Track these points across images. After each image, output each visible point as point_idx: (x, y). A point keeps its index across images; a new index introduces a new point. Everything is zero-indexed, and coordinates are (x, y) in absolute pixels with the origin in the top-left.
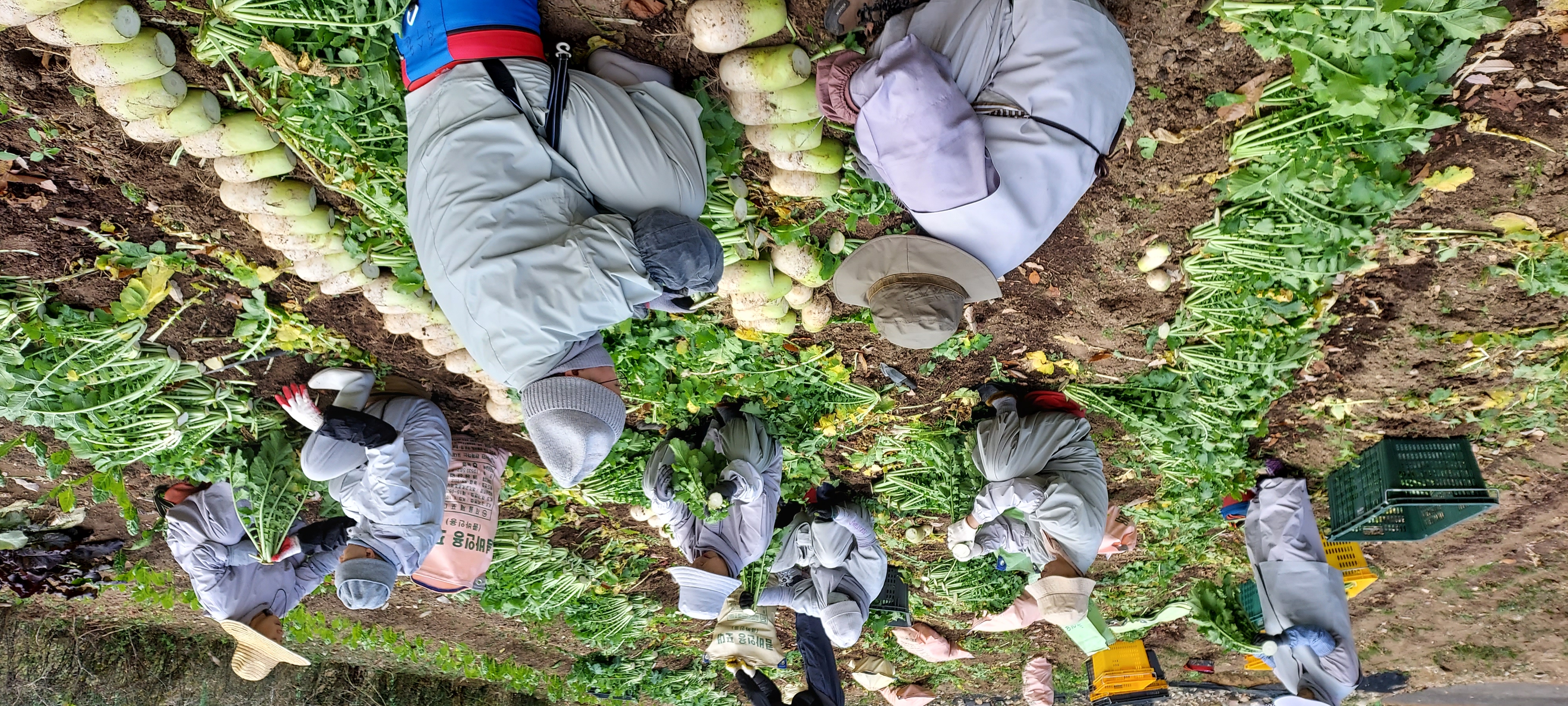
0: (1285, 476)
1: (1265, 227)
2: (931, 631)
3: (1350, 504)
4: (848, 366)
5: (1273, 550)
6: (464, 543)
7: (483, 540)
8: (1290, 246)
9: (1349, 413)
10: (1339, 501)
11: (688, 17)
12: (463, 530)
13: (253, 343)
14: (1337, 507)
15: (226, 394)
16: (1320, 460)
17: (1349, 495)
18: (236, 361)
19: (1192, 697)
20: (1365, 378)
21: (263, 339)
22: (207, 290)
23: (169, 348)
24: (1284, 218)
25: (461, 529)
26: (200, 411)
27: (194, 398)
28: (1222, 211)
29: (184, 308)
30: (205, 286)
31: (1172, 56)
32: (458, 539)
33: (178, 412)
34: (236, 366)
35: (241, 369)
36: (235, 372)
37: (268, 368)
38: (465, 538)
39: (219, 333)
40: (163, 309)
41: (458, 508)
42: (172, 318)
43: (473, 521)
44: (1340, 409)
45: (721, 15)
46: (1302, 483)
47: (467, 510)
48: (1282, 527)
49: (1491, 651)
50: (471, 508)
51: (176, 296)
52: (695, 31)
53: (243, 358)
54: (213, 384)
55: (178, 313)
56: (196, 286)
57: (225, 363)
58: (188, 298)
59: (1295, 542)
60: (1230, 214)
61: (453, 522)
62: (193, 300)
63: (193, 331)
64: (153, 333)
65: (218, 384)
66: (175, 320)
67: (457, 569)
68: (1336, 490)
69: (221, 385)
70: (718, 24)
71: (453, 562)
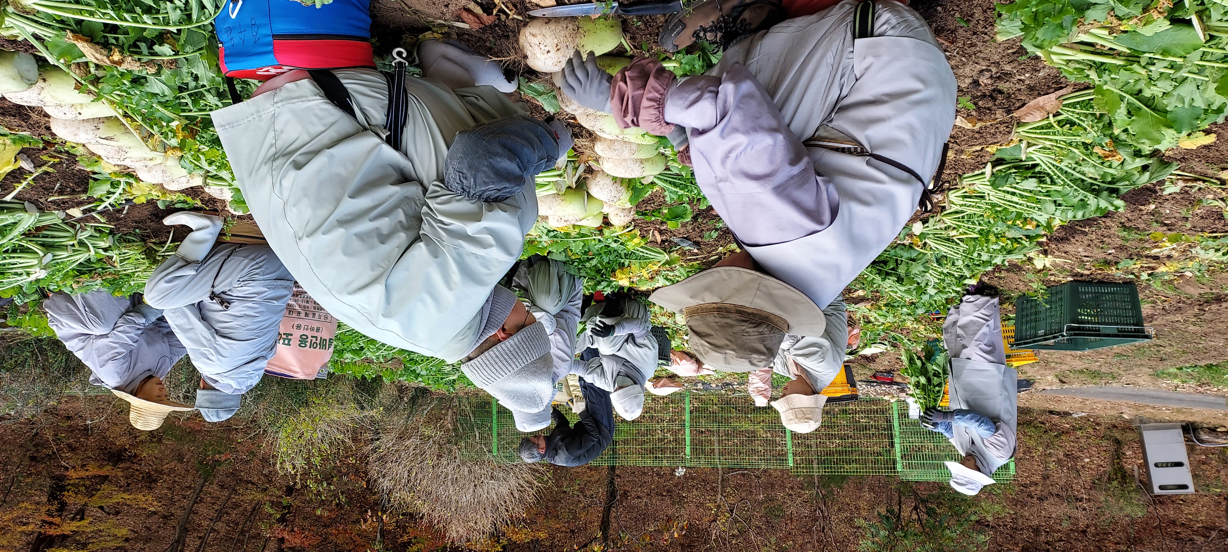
0: (982, 294)
1: (1031, 184)
2: (685, 355)
3: (1033, 324)
4: (643, 237)
5: (964, 351)
6: (308, 344)
7: (326, 340)
8: (1047, 198)
9: (1048, 265)
10: (1024, 320)
11: (522, 39)
12: (309, 333)
13: (108, 198)
14: (1022, 325)
15: (86, 234)
16: (1014, 286)
17: (1033, 317)
18: (93, 211)
19: (873, 388)
20: (1069, 248)
21: (116, 195)
22: (57, 160)
23: (26, 203)
24: (1048, 180)
25: (305, 332)
26: (64, 250)
27: (56, 240)
28: (993, 167)
29: (34, 175)
30: (55, 157)
31: (988, 74)
32: (303, 341)
33: (41, 254)
34: (94, 214)
35: (98, 217)
36: (94, 218)
37: (125, 212)
38: (309, 340)
39: (73, 192)
40: (14, 177)
41: (303, 315)
42: (24, 183)
43: (316, 325)
44: (1040, 262)
45: (556, 41)
46: (996, 300)
47: (311, 316)
48: (975, 334)
49: (1099, 374)
50: (314, 315)
51: (27, 165)
52: (529, 54)
53: (99, 208)
54: (73, 226)
55: (30, 178)
56: (45, 158)
57: (84, 212)
58: (40, 166)
59: (983, 346)
60: (1000, 171)
61: (299, 327)
62: (45, 168)
63: (48, 191)
64: (8, 194)
65: (78, 226)
66: (28, 184)
67: (303, 366)
68: (1023, 310)
69: (81, 227)
70: (553, 50)
71: (299, 360)
